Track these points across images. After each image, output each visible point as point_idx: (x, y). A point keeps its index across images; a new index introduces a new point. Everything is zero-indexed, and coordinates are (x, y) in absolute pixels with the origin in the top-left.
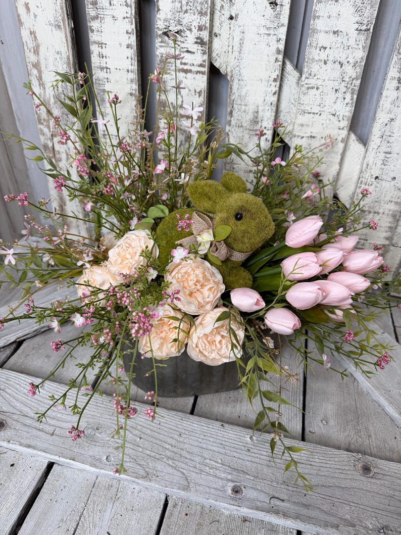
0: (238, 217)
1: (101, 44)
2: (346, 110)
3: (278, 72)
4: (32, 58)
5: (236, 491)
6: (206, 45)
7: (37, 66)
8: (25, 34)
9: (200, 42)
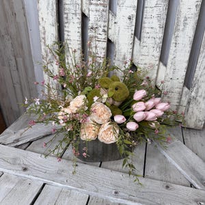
0: (116, 89)
1: (68, 31)
2: (157, 54)
3: (132, 41)
4: (42, 36)
5: (116, 193)
6: (106, 32)
7: (44, 38)
8: (41, 28)
9: (104, 31)
